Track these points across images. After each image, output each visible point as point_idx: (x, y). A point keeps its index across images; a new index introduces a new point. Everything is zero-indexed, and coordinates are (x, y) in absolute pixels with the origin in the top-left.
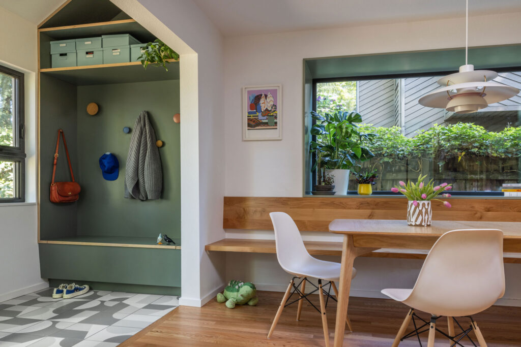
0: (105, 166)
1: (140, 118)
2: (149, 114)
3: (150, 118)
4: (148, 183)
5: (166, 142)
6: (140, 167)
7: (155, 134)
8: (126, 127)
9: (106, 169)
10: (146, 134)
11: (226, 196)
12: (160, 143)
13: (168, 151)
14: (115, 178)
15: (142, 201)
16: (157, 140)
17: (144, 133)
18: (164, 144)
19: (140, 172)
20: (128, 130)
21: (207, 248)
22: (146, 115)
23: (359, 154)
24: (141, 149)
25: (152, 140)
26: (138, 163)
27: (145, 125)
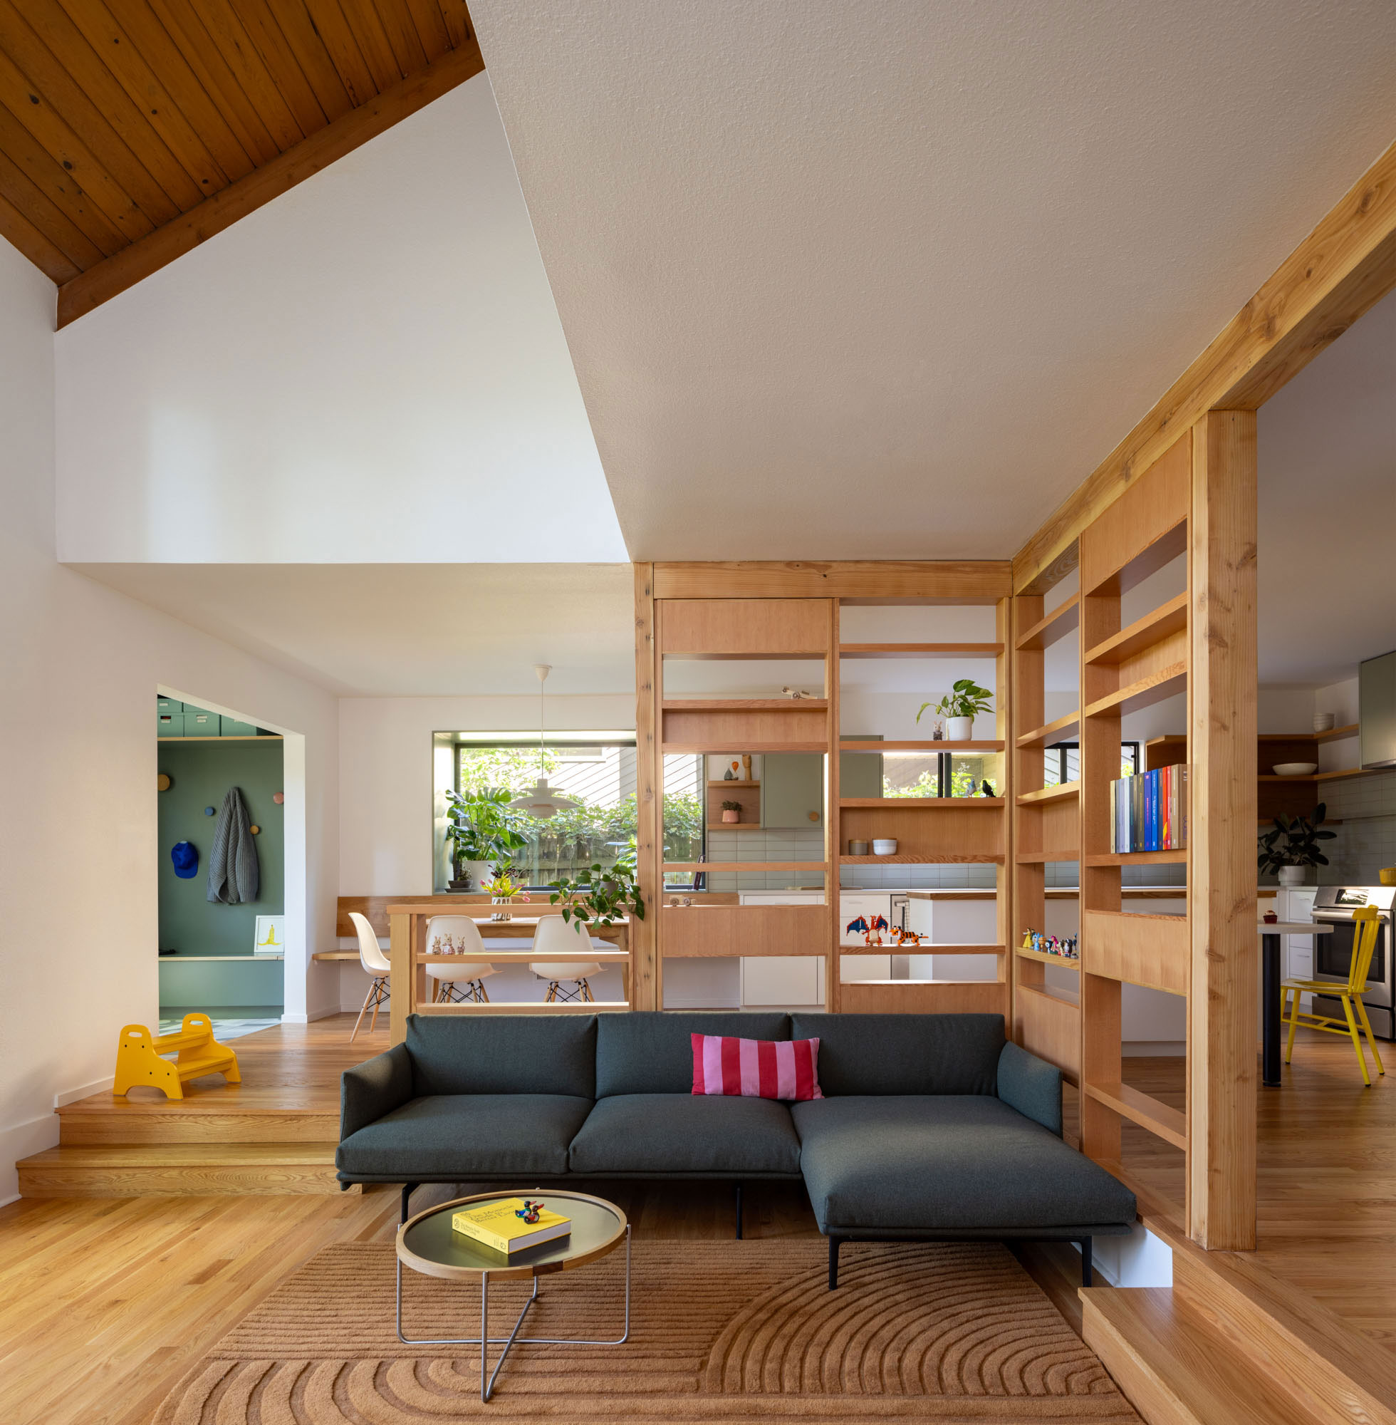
0: (180, 859)
1: (229, 797)
2: (239, 790)
3: (241, 796)
4: (240, 882)
5: (263, 827)
6: (230, 860)
7: (248, 819)
8: (209, 808)
9: (182, 863)
10: (237, 817)
11: (341, 895)
12: (255, 829)
13: (265, 842)
14: (193, 875)
15: (231, 904)
16: (251, 826)
17: (234, 817)
18: (260, 829)
19: (229, 867)
20: (212, 811)
21: (314, 957)
22: (237, 794)
23: (508, 839)
24: (231, 838)
25: (245, 825)
26: (227, 856)
27: (235, 806)
